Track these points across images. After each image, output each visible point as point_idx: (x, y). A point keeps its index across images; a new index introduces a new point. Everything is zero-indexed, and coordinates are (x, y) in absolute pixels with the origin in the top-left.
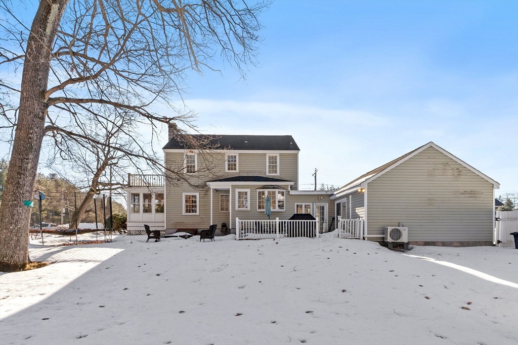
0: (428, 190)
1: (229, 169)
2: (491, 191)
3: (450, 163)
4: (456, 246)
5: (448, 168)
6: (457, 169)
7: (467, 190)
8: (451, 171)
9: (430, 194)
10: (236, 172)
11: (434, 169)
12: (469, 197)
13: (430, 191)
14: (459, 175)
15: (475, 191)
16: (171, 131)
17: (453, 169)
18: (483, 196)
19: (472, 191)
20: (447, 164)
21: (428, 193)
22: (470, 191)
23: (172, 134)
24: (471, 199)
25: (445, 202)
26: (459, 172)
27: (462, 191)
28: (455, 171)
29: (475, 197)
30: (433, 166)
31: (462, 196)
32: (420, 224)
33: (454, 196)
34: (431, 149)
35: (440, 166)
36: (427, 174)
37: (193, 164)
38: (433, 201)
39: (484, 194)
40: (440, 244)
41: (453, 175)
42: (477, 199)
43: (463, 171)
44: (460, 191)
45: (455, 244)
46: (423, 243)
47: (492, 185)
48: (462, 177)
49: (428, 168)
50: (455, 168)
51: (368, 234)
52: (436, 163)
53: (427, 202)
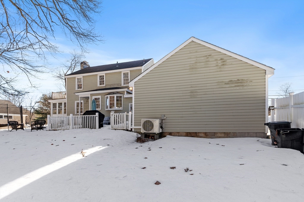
0: (190, 84)
1: (100, 84)
2: (264, 78)
3: (213, 54)
4: (220, 137)
5: (210, 60)
6: (221, 59)
7: (233, 80)
8: (215, 62)
9: (192, 87)
10: (103, 86)
11: (196, 63)
12: (235, 86)
13: (192, 83)
14: (223, 65)
15: (242, 80)
16: (82, 66)
17: (216, 60)
18: (253, 84)
19: (238, 80)
20: (210, 55)
21: (190, 86)
22: (236, 80)
23: (82, 67)
24: (238, 88)
25: (207, 93)
26: (224, 62)
27: (227, 81)
28: (219, 62)
29: (243, 86)
30: (195, 59)
31: (228, 86)
32: (182, 116)
33: (218, 87)
34: (193, 43)
35: (203, 58)
36: (188, 68)
37: (80, 84)
38: (195, 94)
39: (254, 81)
40: (202, 135)
41: (217, 66)
42: (245, 87)
43: (228, 61)
44: (224, 81)
45: (220, 135)
46: (184, 134)
47: (264, 71)
48: (226, 66)
49: (190, 63)
50: (219, 59)
51: (135, 125)
52: (198, 56)
53: (189, 94)
